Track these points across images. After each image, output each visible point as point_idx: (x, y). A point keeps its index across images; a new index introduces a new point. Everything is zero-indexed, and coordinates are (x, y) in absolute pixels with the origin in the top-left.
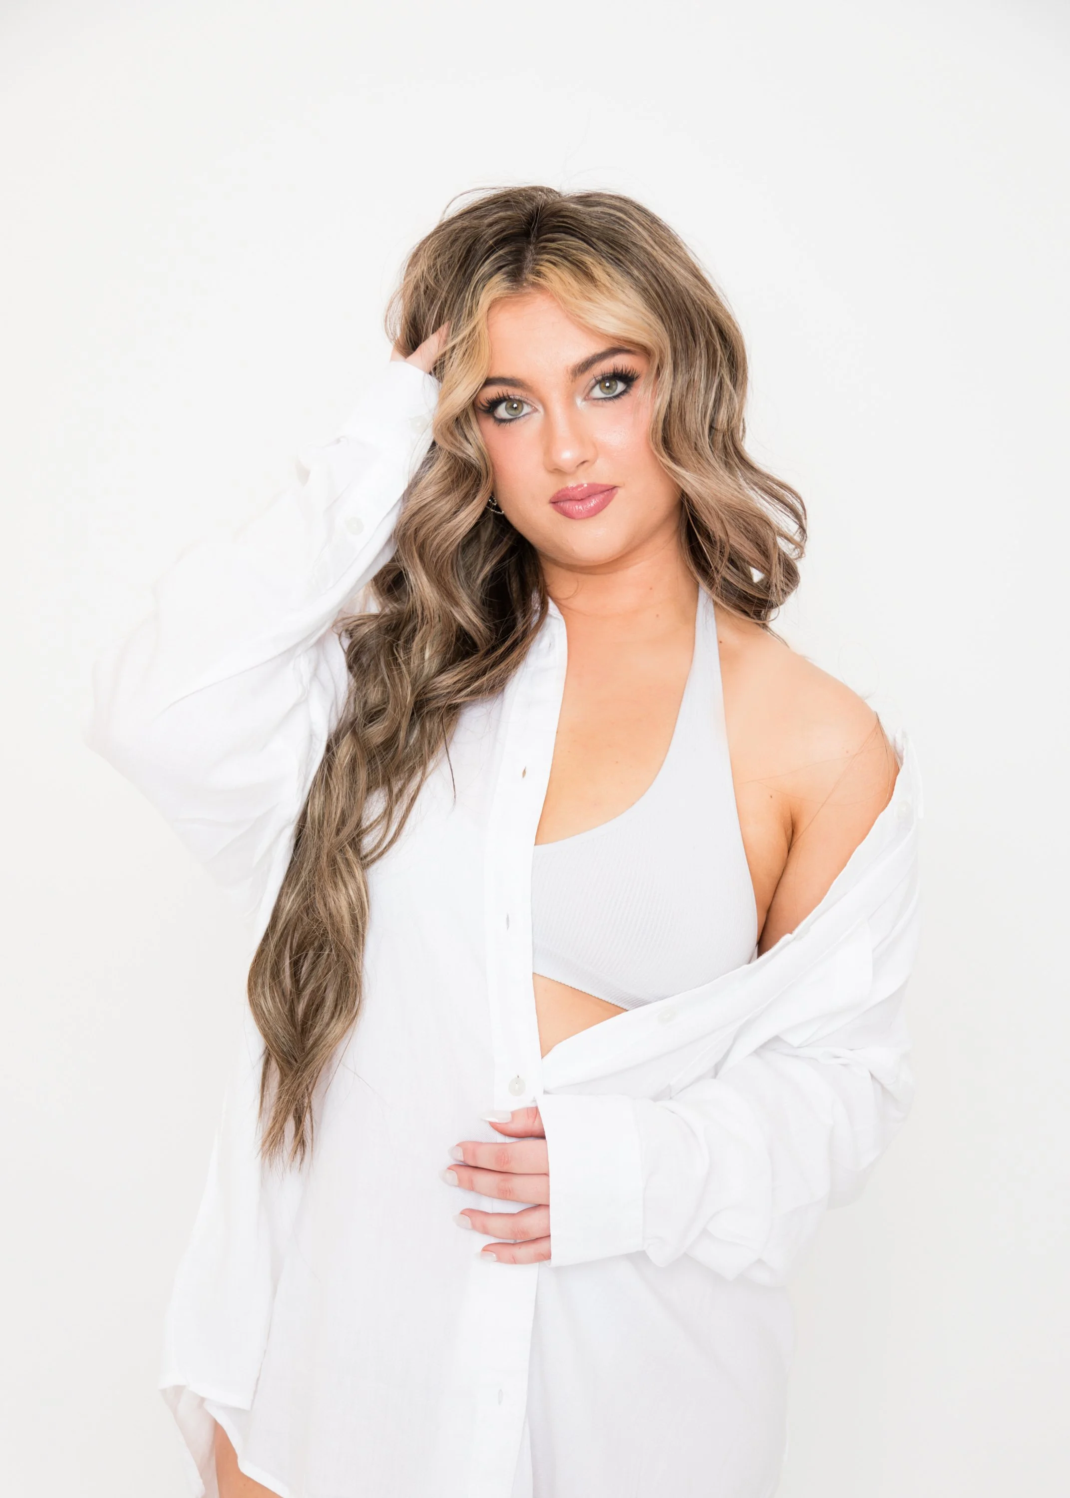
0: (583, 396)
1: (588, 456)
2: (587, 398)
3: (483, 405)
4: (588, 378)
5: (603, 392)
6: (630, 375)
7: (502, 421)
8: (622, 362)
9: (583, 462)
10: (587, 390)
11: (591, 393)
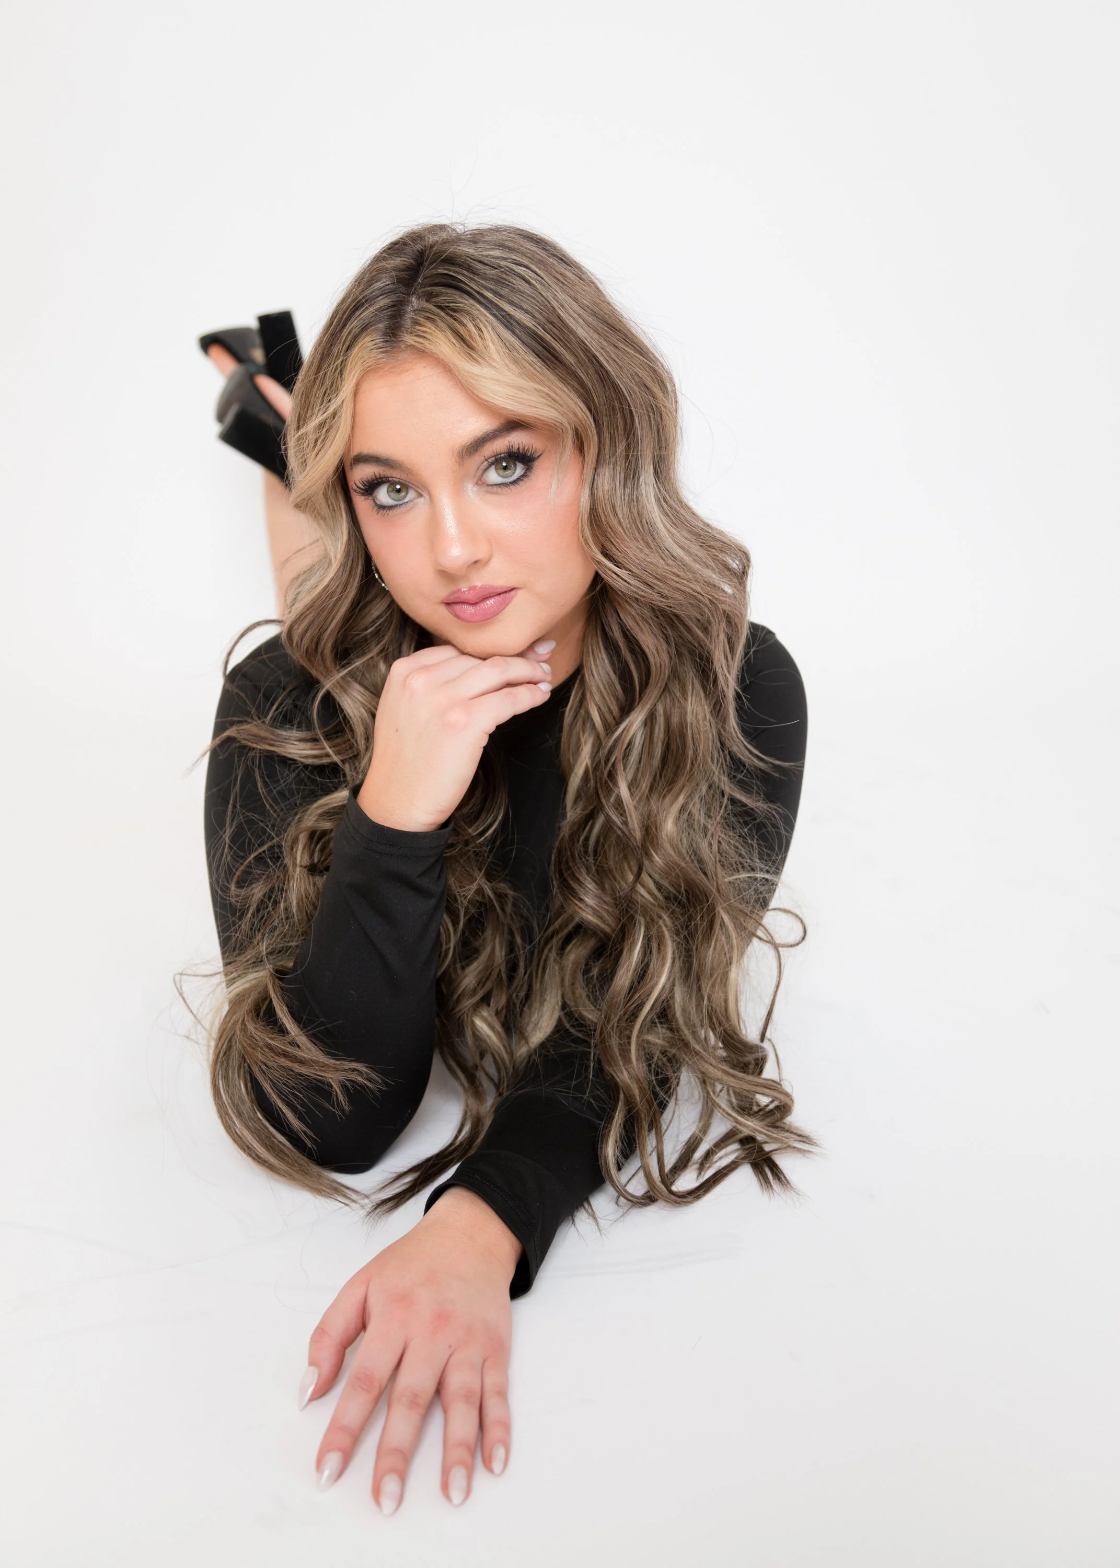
0: (475, 480)
1: (481, 554)
2: (481, 482)
3: (358, 487)
4: (477, 460)
5: (499, 475)
6: (529, 454)
7: (382, 507)
8: (518, 440)
9: (476, 562)
10: (479, 473)
11: (485, 476)
